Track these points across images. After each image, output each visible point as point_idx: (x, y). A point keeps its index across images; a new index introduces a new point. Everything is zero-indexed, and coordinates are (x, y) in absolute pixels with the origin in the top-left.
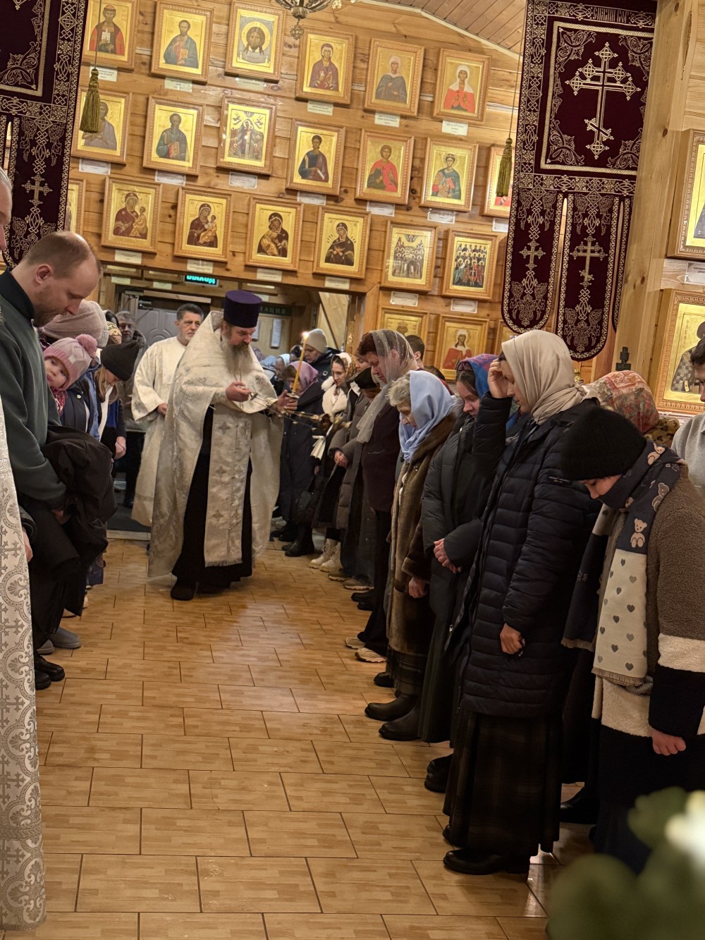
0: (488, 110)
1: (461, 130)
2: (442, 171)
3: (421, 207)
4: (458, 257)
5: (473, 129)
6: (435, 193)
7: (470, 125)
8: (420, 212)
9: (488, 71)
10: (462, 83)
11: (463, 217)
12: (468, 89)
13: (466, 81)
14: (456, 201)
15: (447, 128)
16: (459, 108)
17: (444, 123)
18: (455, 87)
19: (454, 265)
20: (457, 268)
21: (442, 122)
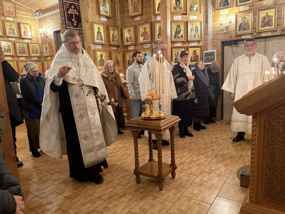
0: (17, 15)
1: (12, 19)
2: (10, 28)
3: (7, 37)
4: (18, 48)
5: (14, 19)
6: (9, 33)
7: (13, 18)
8: (6, 38)
9: (15, 6)
10: (9, 9)
11: (17, 39)
12: (11, 10)
13: (10, 8)
14: (15, 35)
15: (8, 19)
16: (10, 14)
17: (7, 18)
18: (8, 9)
19: (18, 49)
20: (19, 50)
21: (6, 17)
